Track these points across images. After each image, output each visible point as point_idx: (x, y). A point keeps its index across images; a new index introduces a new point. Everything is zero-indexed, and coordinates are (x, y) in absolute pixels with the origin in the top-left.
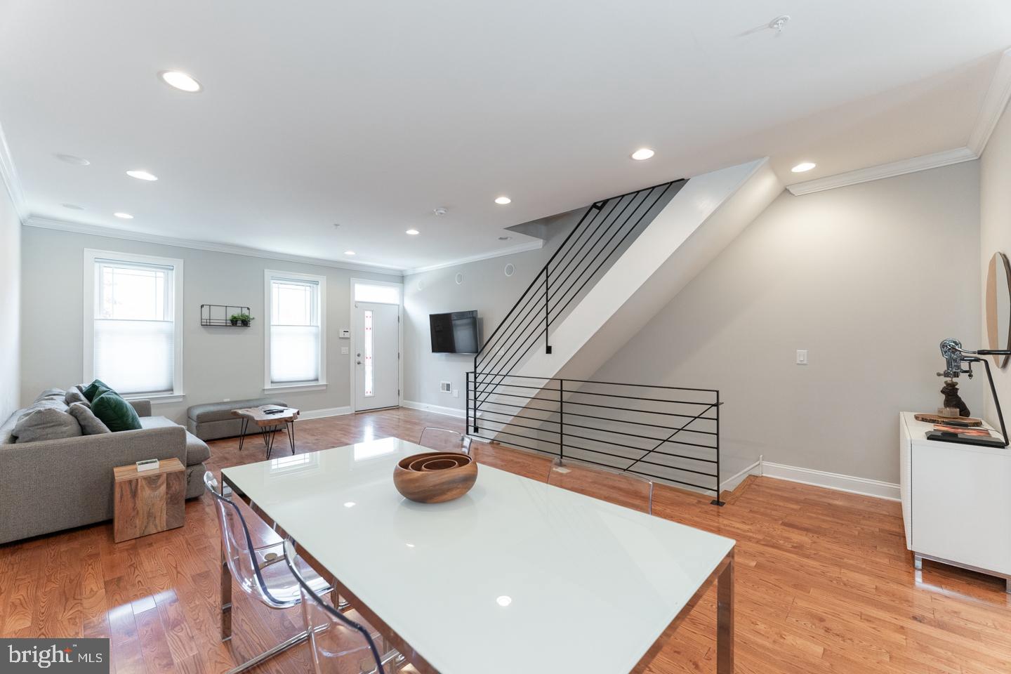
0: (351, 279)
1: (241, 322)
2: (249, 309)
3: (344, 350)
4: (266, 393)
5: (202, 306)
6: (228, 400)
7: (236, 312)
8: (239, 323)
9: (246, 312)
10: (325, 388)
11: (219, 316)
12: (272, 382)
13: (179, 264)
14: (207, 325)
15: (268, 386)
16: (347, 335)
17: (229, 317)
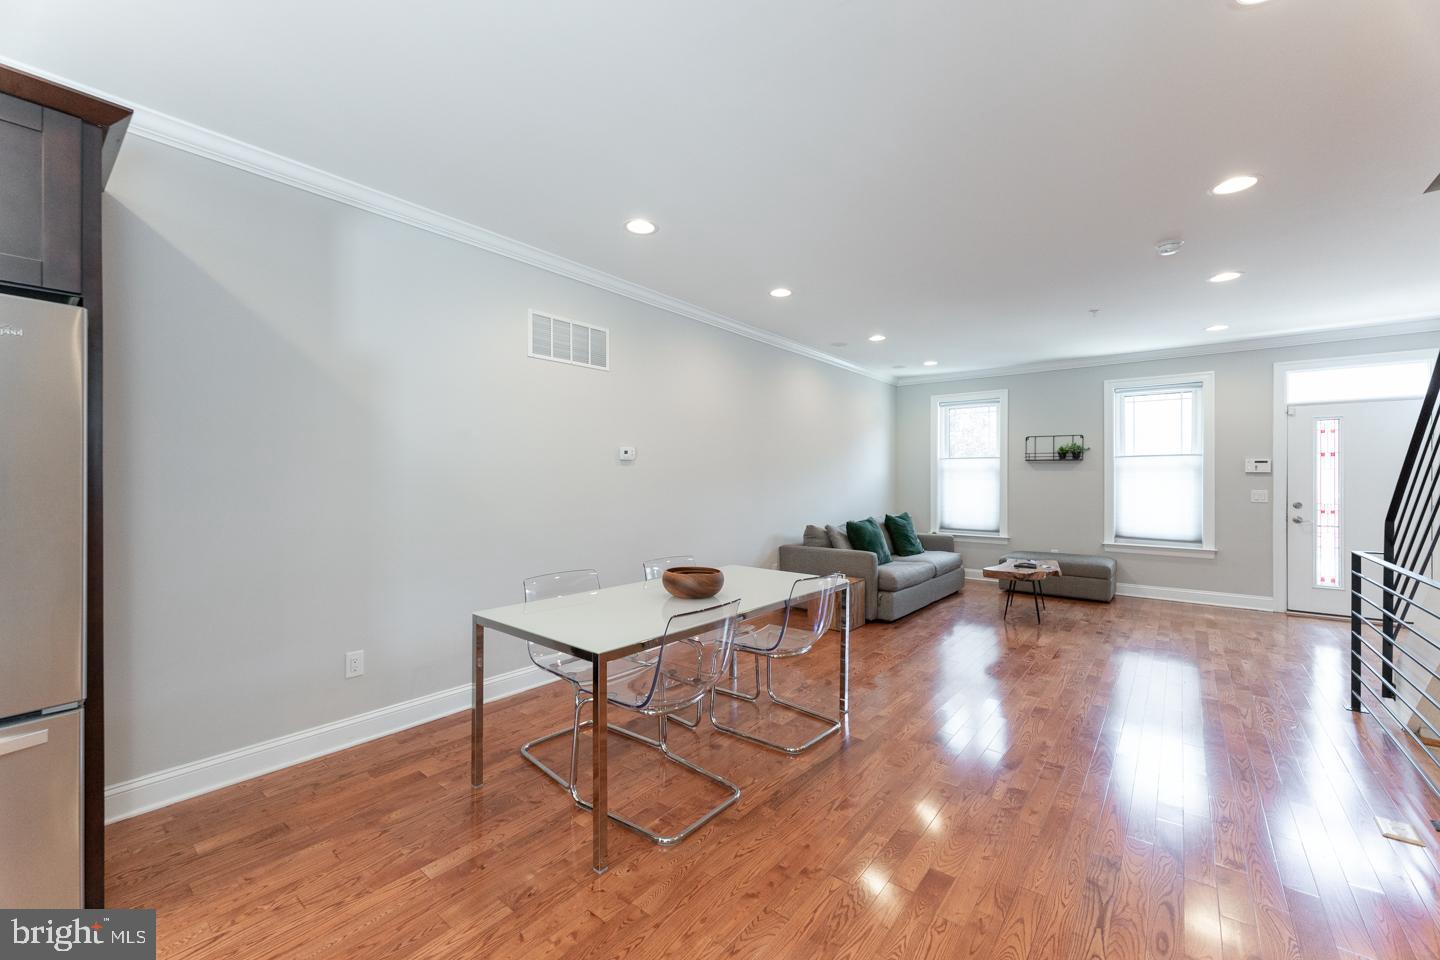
0: (1275, 365)
1: (1071, 455)
2: (1082, 437)
3: (1259, 494)
4: (1107, 549)
5: (1027, 439)
6: (1056, 551)
7: (1064, 443)
8: (1069, 456)
9: (1078, 442)
10: (1212, 556)
11: (1046, 448)
12: (1117, 536)
13: (1003, 395)
14: (1032, 460)
15: (1109, 540)
16: (1262, 468)
17: (1057, 449)
